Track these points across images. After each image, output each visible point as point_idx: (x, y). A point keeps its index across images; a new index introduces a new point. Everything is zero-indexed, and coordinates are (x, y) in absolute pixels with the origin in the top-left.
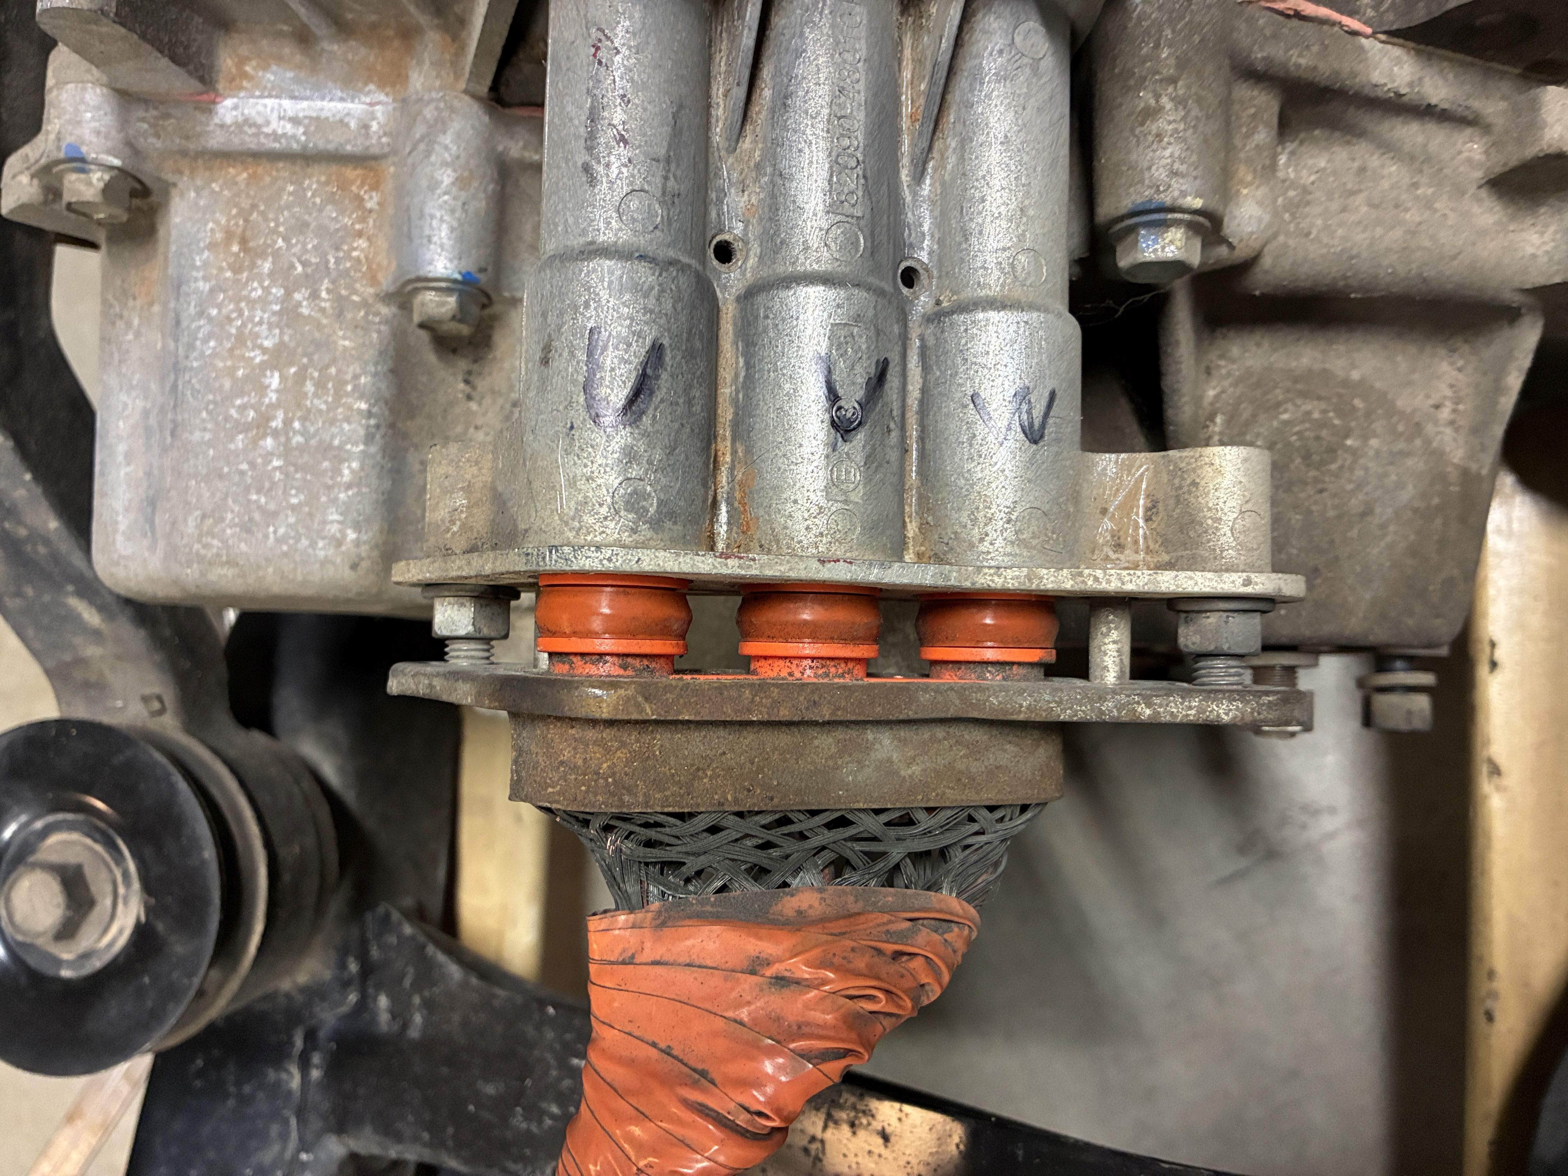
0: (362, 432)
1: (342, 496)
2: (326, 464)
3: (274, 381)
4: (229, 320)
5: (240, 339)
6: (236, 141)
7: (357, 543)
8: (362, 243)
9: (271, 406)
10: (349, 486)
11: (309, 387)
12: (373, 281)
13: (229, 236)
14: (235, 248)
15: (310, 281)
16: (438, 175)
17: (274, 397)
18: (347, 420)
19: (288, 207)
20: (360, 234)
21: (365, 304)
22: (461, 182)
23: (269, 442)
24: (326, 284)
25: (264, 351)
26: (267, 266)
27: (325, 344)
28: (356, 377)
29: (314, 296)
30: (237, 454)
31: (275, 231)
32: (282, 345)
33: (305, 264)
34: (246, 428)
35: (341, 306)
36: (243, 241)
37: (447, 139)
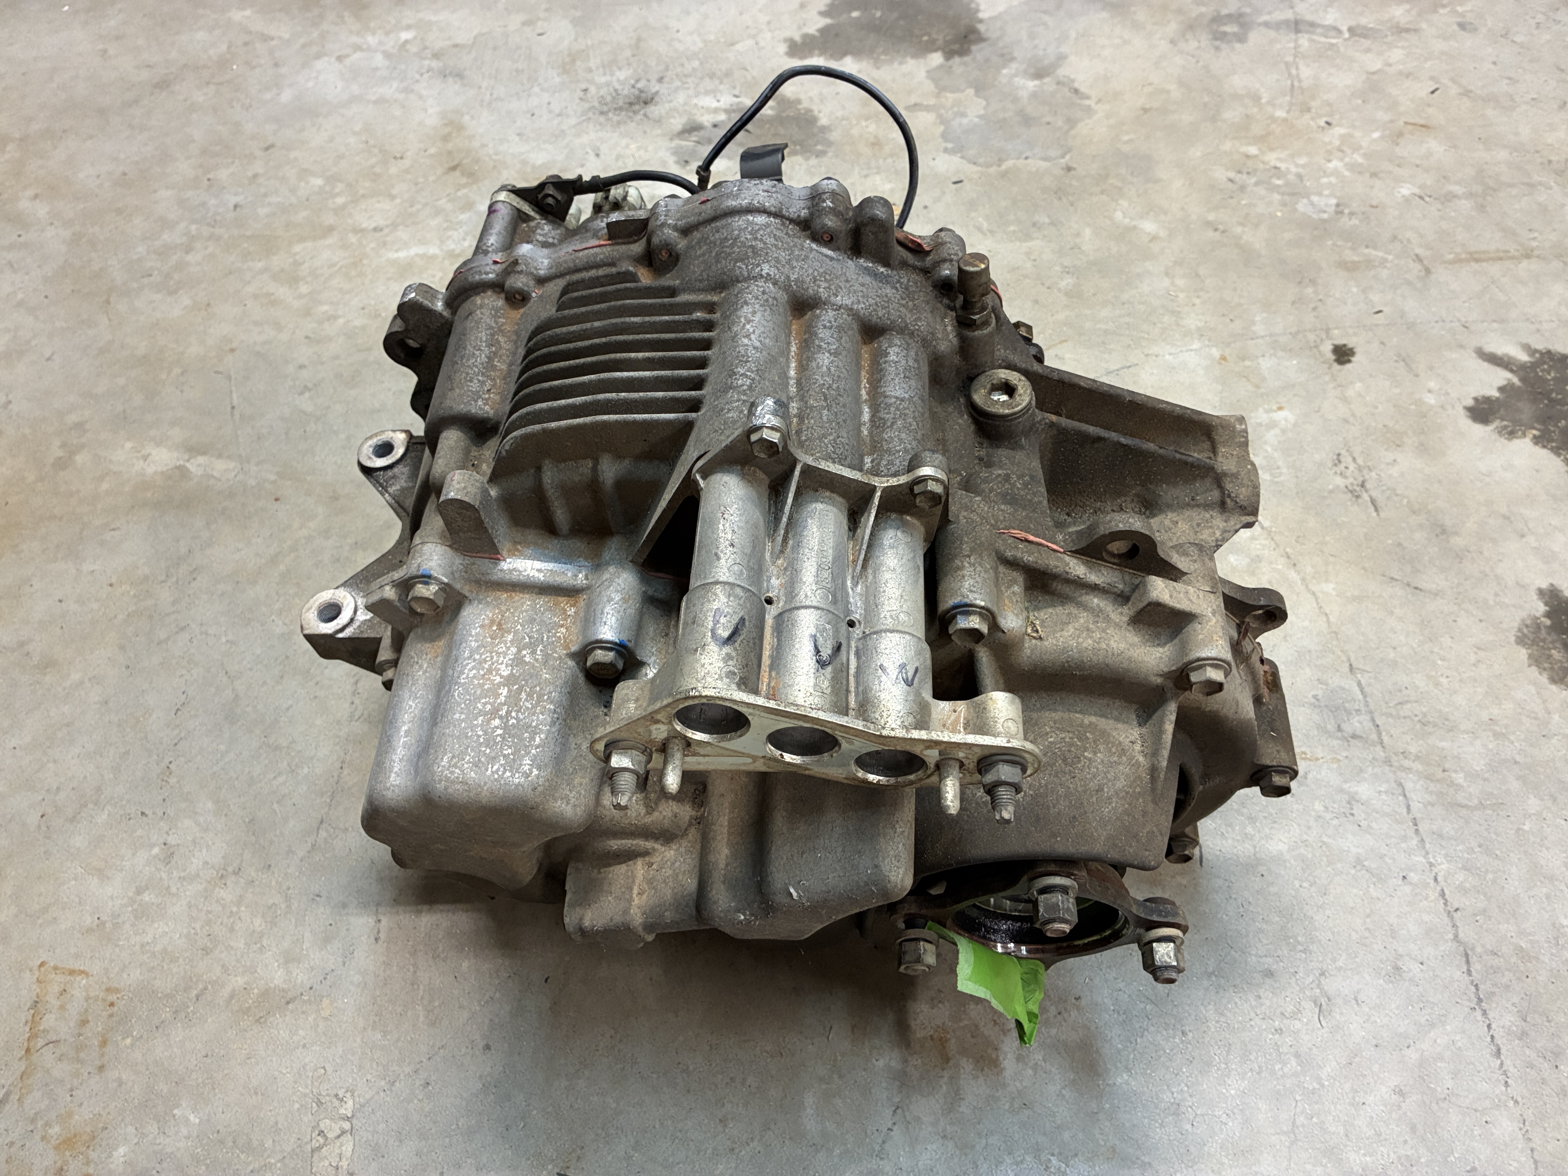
0: (549, 719)
1: (533, 751)
2: (526, 735)
3: (504, 691)
4: (485, 661)
5: (490, 671)
6: (508, 577)
7: (538, 776)
8: (563, 630)
9: (501, 704)
10: (537, 747)
11: (523, 696)
12: (567, 647)
13: (492, 622)
14: (495, 628)
15: (532, 647)
16: (613, 595)
17: (503, 699)
18: (542, 714)
19: (526, 611)
20: (562, 626)
21: (560, 658)
22: (624, 600)
23: (497, 722)
24: (540, 647)
25: (502, 677)
26: (510, 637)
27: (538, 676)
28: (551, 693)
29: (534, 652)
30: (477, 726)
31: (517, 622)
32: (512, 674)
33: (530, 638)
34: (486, 714)
35: (547, 657)
36: (500, 625)
37: (620, 581)
